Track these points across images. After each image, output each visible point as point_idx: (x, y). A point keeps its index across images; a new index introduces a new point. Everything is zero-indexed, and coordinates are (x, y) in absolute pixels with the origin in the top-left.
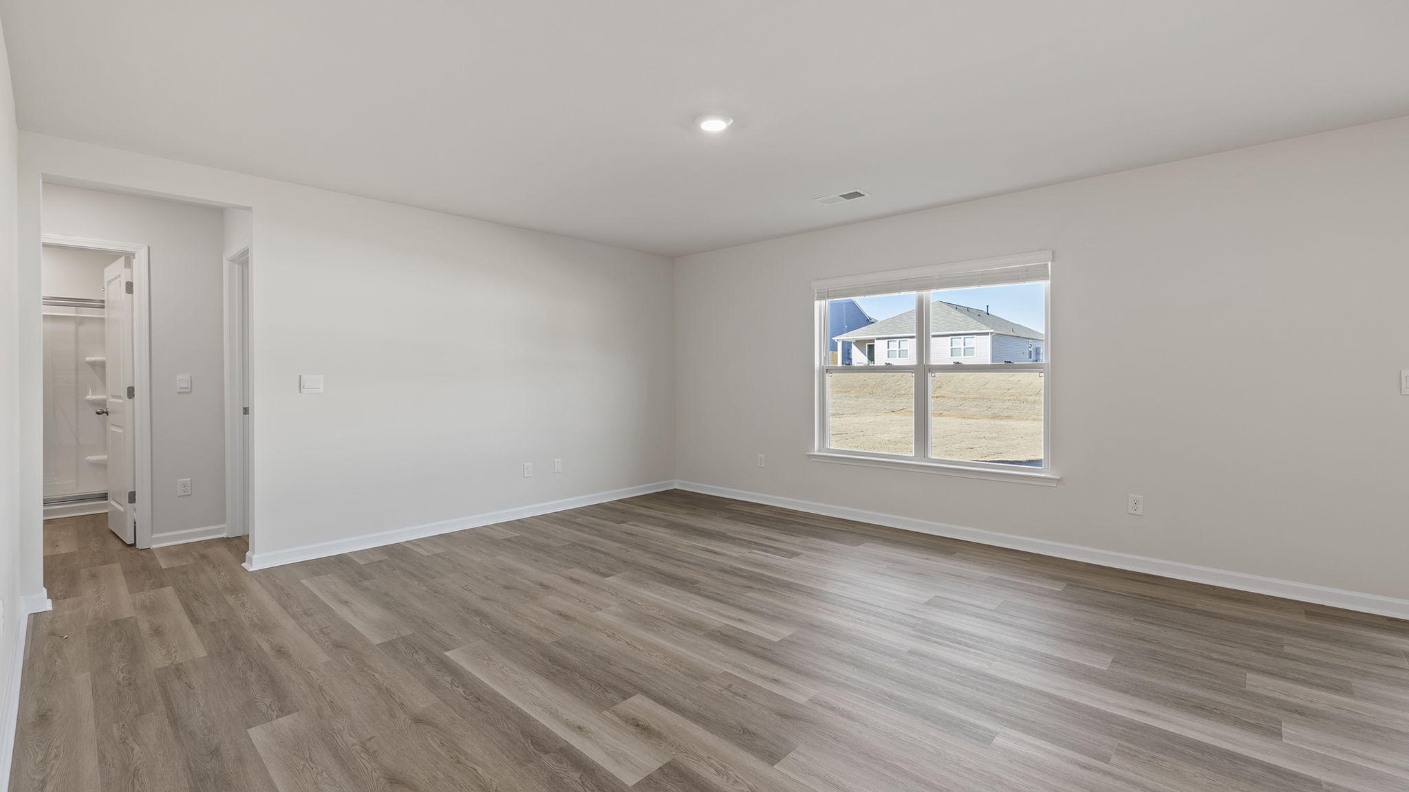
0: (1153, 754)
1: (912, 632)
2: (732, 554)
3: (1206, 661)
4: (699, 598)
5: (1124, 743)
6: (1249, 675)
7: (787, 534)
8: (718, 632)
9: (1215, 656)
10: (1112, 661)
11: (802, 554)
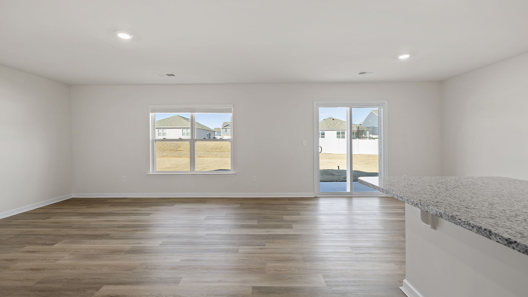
0: (273, 240)
1: (204, 229)
2: (121, 220)
3: (275, 216)
4: (114, 240)
5: (267, 240)
6: (284, 216)
7: (143, 207)
8: (131, 250)
9: (276, 214)
10: (258, 221)
11: (152, 213)
